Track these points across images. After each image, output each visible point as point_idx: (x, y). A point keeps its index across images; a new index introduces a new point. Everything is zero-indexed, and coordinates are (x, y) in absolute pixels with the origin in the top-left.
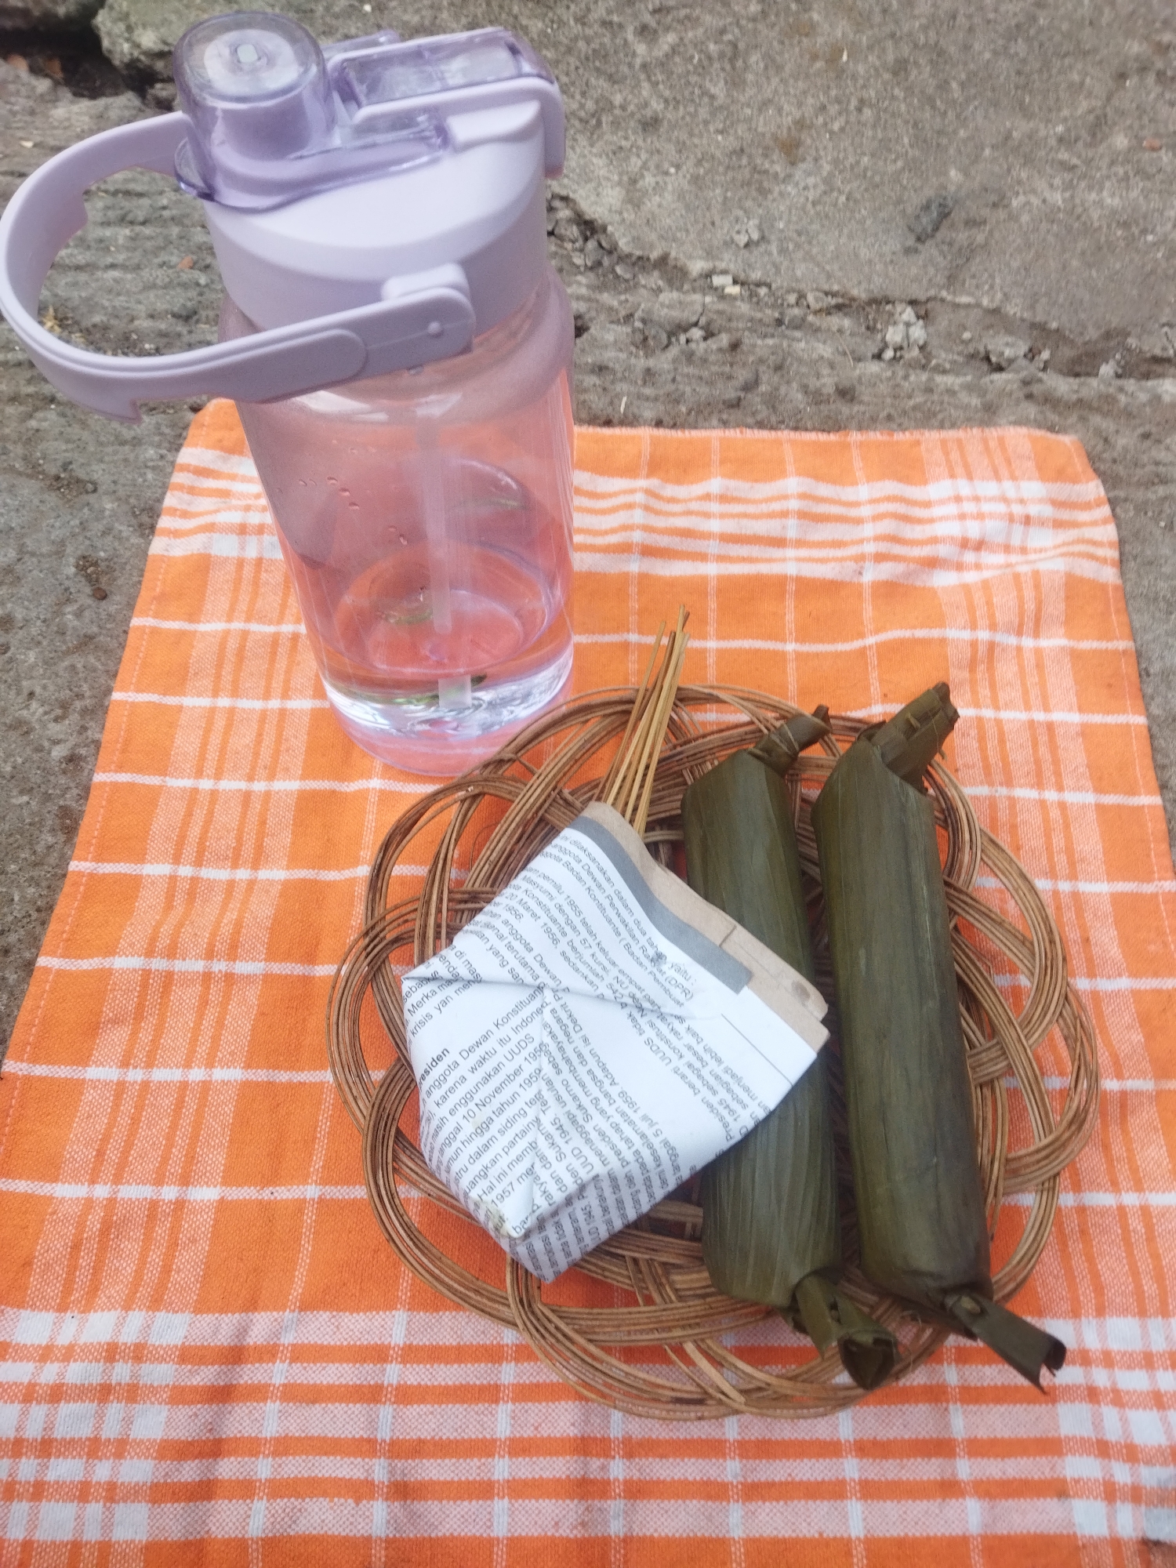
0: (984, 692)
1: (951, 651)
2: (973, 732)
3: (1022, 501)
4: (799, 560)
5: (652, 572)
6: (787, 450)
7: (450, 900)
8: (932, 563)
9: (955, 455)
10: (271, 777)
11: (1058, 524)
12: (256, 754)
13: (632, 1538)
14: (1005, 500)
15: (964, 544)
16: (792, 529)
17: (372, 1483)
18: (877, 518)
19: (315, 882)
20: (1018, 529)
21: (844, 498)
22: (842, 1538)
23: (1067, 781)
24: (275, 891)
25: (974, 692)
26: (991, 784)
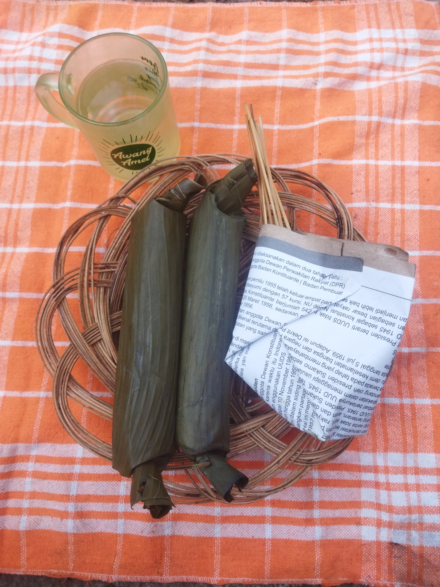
0: (372, 150)
1: (357, 128)
2: (363, 173)
3: (405, 41)
4: (285, 77)
5: (208, 86)
6: (284, 13)
7: (94, 268)
8: (354, 77)
9: (372, 14)
10: (21, 202)
11: (423, 54)
12: (14, 190)
13: (174, 536)
14: (396, 40)
15: (372, 66)
16: (283, 59)
17: (68, 512)
18: (328, 51)
19: (42, 253)
20: (401, 57)
21: (312, 40)
22: (262, 539)
23: (407, 199)
24: (23, 258)
25: (367, 150)
26: (368, 201)
